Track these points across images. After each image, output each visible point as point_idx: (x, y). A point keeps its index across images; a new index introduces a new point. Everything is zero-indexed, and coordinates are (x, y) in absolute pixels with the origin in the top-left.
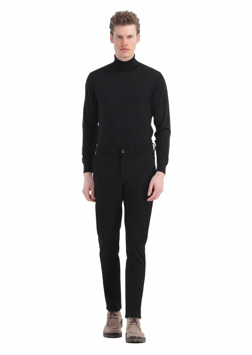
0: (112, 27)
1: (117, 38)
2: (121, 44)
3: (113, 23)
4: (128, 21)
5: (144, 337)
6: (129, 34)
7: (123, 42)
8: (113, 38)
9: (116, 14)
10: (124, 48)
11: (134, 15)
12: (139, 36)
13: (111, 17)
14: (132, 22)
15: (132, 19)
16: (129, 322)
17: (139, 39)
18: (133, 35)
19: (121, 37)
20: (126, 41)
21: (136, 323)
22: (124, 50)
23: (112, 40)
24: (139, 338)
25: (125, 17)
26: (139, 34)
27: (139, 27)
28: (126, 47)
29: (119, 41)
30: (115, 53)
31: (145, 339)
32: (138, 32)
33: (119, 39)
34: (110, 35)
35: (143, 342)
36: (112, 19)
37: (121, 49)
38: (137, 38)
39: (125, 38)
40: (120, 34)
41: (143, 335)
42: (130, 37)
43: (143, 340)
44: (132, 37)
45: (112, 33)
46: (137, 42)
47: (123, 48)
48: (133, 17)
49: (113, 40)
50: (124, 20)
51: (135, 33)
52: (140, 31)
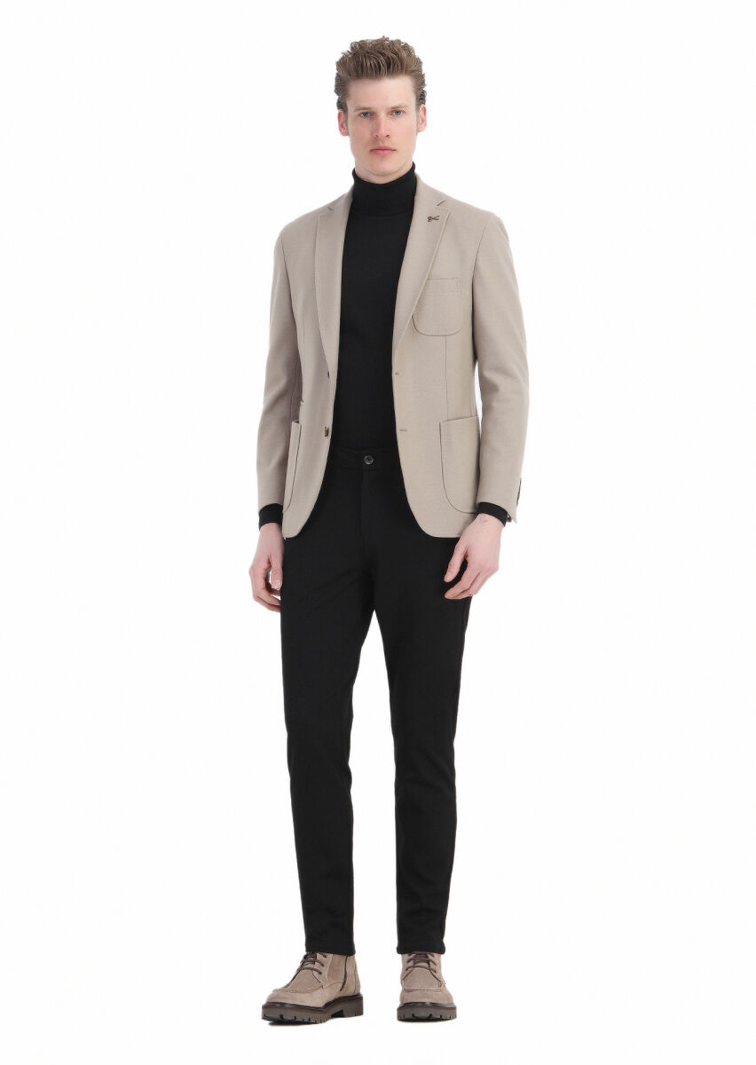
0: (342, 87)
1: (359, 118)
2: (372, 134)
3: (344, 75)
4: (389, 68)
5: (452, 1004)
6: (394, 102)
7: (377, 128)
8: (346, 121)
9: (352, 48)
10: (381, 144)
11: (407, 48)
12: (425, 110)
13: (338, 57)
14: (402, 69)
15: (401, 61)
16: (408, 961)
17: (424, 121)
18: (405, 106)
19: (369, 114)
20: (387, 124)
21: (428, 962)
22: (381, 152)
23: (343, 127)
24: (434, 1005)
25: (378, 54)
26: (422, 106)
27: (423, 83)
28: (388, 144)
29: (365, 127)
30: (353, 166)
31: (454, 1009)
32: (421, 98)
33: (366, 121)
34: (336, 111)
35: (446, 1019)
36: (342, 64)
37: (371, 151)
38: (418, 116)
39: (383, 115)
40: (367, 105)
41: (449, 997)
42: (396, 112)
43: (447, 1014)
44: (404, 112)
45: (342, 105)
46: (418, 131)
47: (377, 148)
48: (404, 54)
49: (347, 125)
50: (378, 63)
51: (412, 100)
52: (428, 98)
